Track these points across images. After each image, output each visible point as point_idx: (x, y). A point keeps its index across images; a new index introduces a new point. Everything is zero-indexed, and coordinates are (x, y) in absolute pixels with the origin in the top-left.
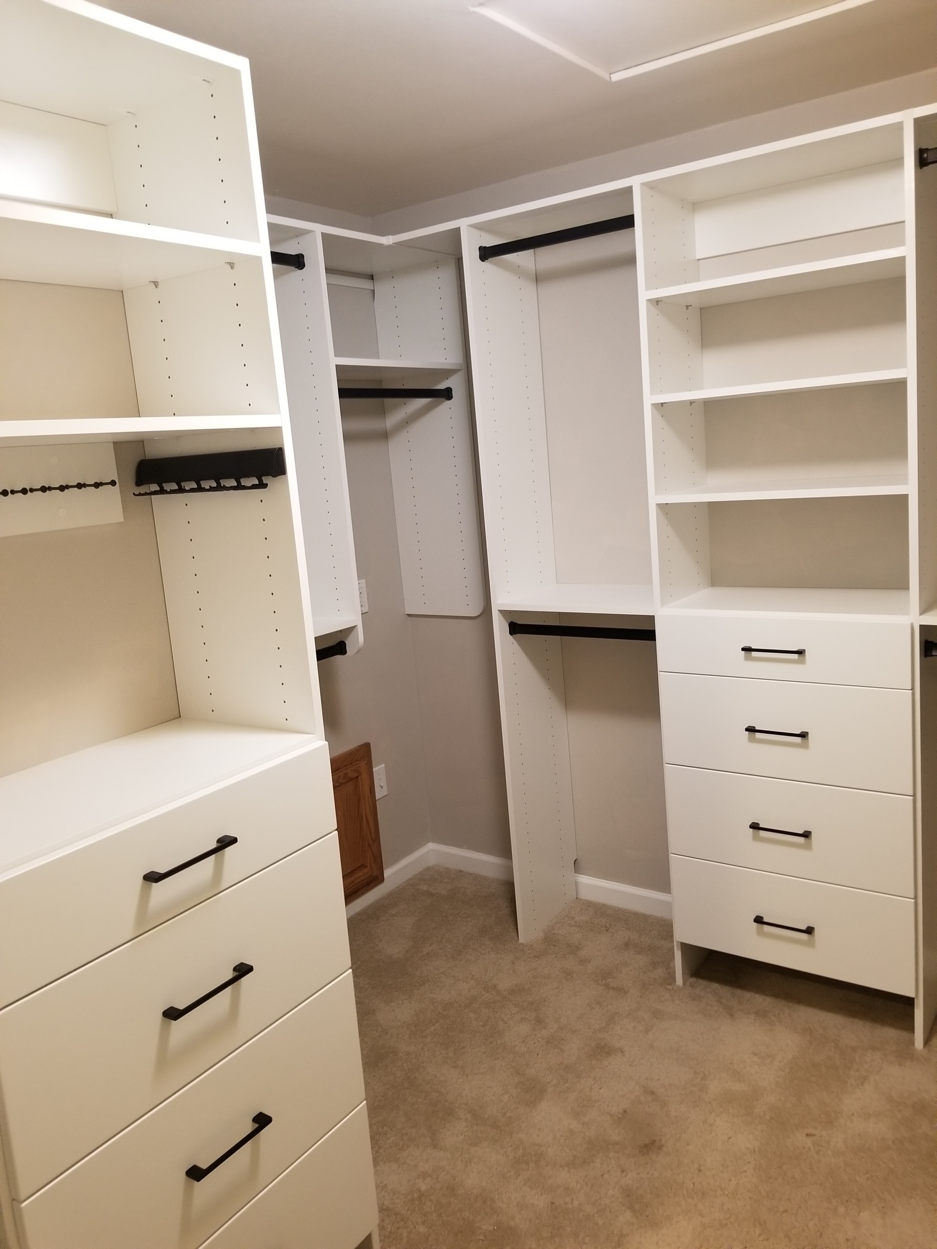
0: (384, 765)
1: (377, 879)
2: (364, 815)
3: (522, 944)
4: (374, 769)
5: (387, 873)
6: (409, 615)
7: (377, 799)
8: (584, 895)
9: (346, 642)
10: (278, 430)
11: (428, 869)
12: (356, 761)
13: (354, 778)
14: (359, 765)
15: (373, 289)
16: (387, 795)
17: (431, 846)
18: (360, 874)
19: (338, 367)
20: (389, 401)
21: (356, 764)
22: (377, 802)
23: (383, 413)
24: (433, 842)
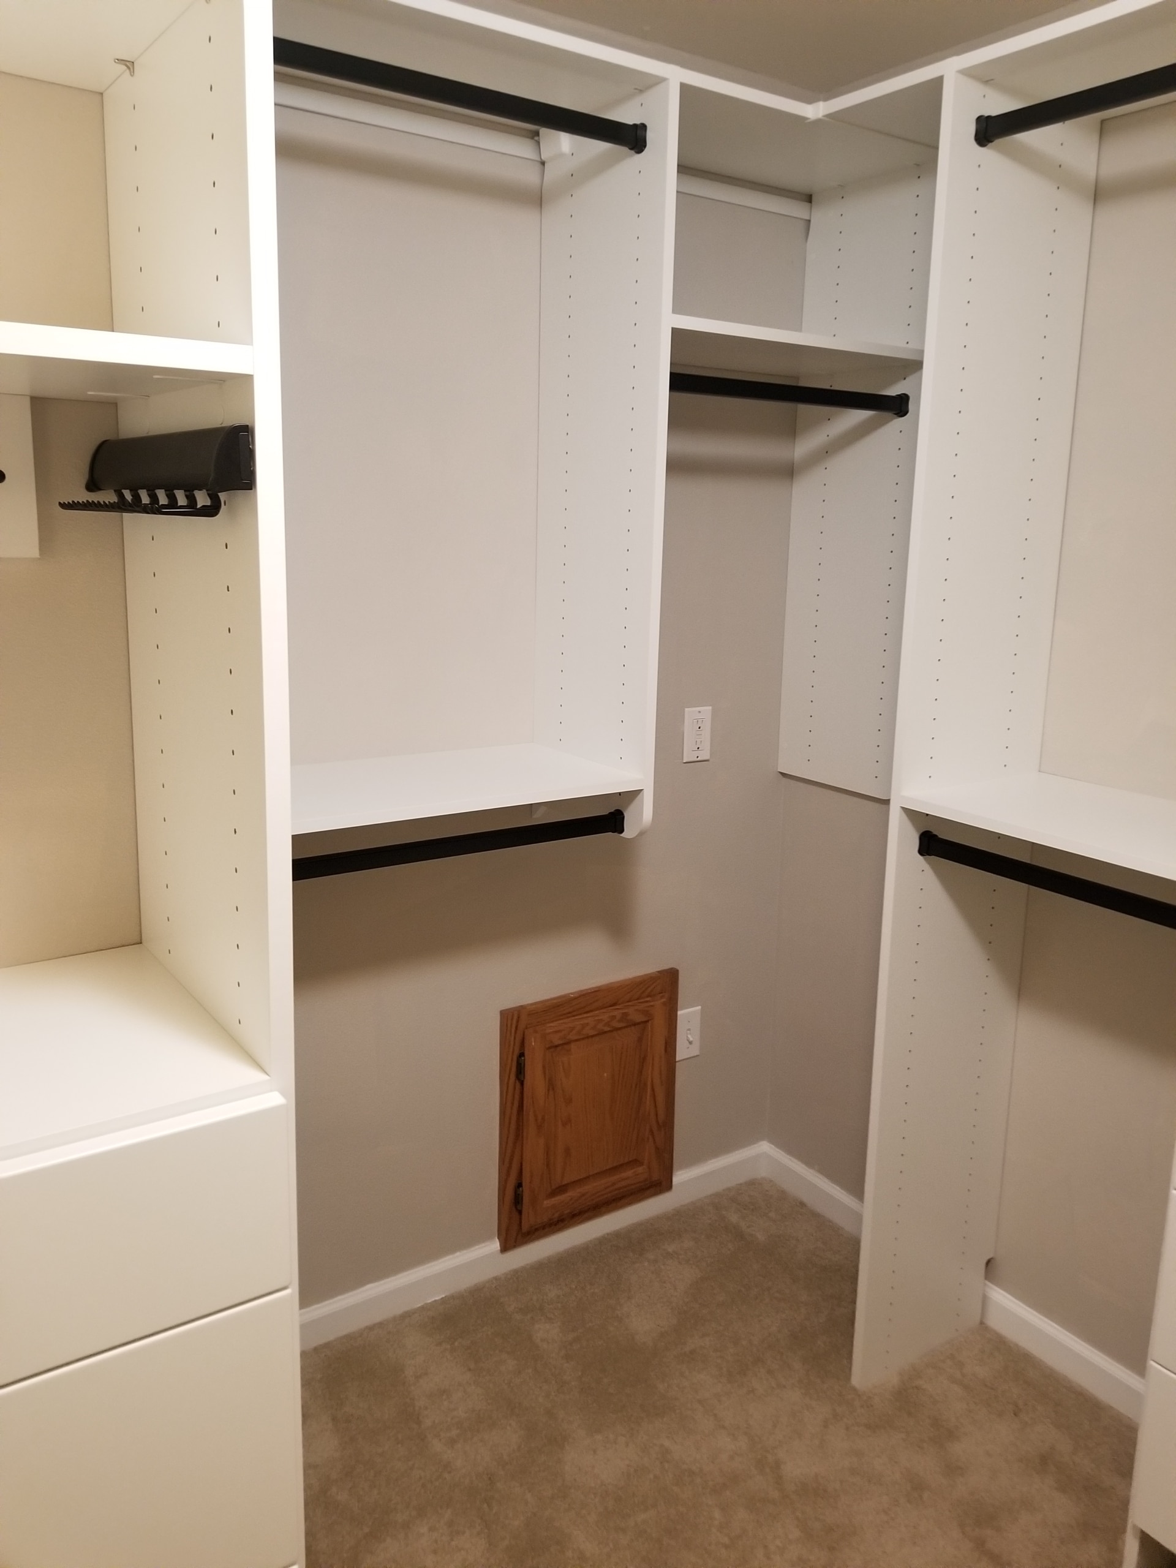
0: (700, 1007)
1: (661, 1184)
2: (649, 1083)
3: (854, 1389)
4: (679, 1013)
5: (679, 1177)
6: (783, 775)
7: (677, 1059)
8: (995, 1322)
9: (626, 814)
10: (242, 383)
11: (752, 1183)
12: (648, 996)
13: (639, 1024)
14: (652, 1004)
15: (808, 218)
16: (698, 1056)
17: (765, 1147)
18: (629, 1173)
19: (677, 334)
20: (805, 410)
21: (647, 1002)
22: (677, 1063)
23: (791, 431)
24: (771, 1142)
